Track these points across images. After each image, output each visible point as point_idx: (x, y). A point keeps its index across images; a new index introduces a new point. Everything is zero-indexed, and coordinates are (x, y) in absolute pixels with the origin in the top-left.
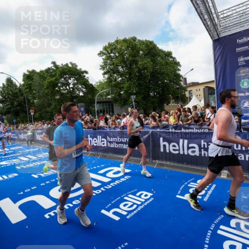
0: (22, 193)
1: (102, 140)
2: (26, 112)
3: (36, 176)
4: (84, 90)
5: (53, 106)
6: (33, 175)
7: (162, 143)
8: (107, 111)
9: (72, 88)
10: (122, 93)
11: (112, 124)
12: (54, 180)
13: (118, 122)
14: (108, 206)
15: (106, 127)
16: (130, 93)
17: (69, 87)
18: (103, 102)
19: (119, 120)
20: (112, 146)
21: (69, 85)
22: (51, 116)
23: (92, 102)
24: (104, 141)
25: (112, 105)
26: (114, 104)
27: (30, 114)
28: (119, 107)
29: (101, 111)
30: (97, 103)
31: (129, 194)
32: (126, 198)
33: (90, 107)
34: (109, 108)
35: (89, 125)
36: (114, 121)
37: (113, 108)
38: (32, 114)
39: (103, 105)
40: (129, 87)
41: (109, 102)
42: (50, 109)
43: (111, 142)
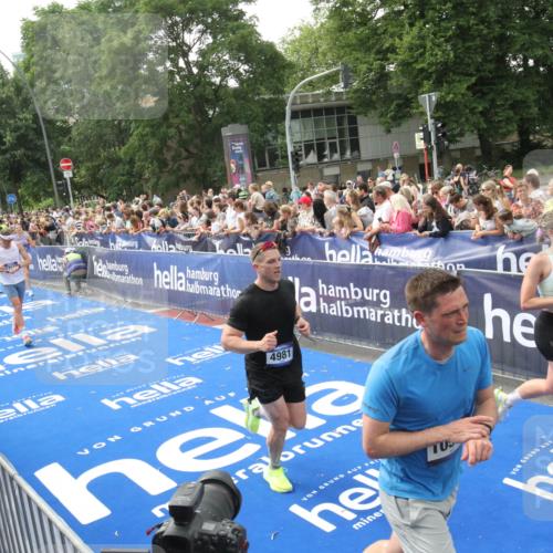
0: (87, 452)
1: (304, 290)
2: (44, 166)
3: (113, 405)
4: (243, 68)
5: (133, 141)
6: (106, 402)
7: (490, 312)
8: (333, 146)
9: (197, 64)
10: (391, 68)
11: (341, 224)
12: (165, 418)
13: (362, 218)
14: (309, 496)
15: (321, 234)
16: (422, 70)
17: (187, 63)
18: (317, 112)
19: (364, 210)
20: (334, 311)
21: (185, 55)
22: (130, 174)
23: (274, 115)
24: (307, 295)
25: (353, 120)
26: (359, 118)
27: (59, 176)
28: (381, 129)
29: (309, 148)
30: (295, 115)
31: (370, 467)
32: (359, 478)
33: (269, 137)
34: (341, 133)
35: (264, 225)
36: (347, 214)
37: (354, 132)
38: (68, 174)
39: (317, 124)
40: (419, 48)
41: (341, 109)
42: (123, 149)
43: (329, 300)
